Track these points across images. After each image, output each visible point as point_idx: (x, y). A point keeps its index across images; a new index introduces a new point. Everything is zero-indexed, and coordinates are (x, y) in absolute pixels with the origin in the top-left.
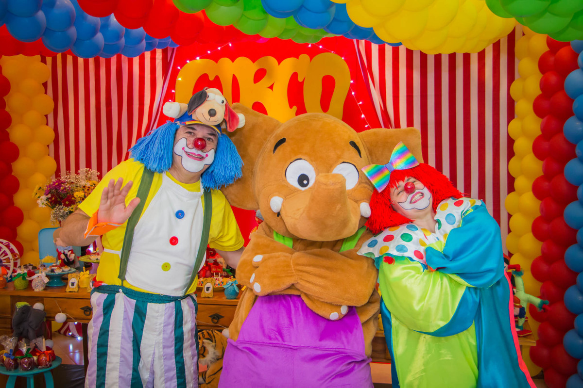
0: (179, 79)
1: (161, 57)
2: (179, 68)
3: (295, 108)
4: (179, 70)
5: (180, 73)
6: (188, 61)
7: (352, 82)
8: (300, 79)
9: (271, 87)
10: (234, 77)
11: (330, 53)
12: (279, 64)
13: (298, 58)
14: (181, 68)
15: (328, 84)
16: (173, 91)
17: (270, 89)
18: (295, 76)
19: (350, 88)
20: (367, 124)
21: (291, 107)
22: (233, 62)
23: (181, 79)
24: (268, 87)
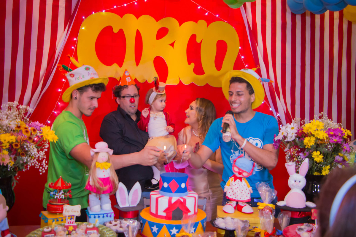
0: (83, 28)
1: (64, 5)
2: (84, 17)
3: (193, 65)
4: (83, 19)
5: (84, 23)
6: (93, 13)
7: (240, 48)
8: (198, 41)
9: (172, 45)
10: (138, 32)
11: (223, 22)
12: (180, 25)
13: (197, 23)
14: (85, 18)
15: (222, 47)
16: (75, 39)
17: (171, 47)
18: (193, 37)
19: (239, 53)
21: (189, 64)
22: (137, 19)
23: (85, 28)
24: (169, 44)
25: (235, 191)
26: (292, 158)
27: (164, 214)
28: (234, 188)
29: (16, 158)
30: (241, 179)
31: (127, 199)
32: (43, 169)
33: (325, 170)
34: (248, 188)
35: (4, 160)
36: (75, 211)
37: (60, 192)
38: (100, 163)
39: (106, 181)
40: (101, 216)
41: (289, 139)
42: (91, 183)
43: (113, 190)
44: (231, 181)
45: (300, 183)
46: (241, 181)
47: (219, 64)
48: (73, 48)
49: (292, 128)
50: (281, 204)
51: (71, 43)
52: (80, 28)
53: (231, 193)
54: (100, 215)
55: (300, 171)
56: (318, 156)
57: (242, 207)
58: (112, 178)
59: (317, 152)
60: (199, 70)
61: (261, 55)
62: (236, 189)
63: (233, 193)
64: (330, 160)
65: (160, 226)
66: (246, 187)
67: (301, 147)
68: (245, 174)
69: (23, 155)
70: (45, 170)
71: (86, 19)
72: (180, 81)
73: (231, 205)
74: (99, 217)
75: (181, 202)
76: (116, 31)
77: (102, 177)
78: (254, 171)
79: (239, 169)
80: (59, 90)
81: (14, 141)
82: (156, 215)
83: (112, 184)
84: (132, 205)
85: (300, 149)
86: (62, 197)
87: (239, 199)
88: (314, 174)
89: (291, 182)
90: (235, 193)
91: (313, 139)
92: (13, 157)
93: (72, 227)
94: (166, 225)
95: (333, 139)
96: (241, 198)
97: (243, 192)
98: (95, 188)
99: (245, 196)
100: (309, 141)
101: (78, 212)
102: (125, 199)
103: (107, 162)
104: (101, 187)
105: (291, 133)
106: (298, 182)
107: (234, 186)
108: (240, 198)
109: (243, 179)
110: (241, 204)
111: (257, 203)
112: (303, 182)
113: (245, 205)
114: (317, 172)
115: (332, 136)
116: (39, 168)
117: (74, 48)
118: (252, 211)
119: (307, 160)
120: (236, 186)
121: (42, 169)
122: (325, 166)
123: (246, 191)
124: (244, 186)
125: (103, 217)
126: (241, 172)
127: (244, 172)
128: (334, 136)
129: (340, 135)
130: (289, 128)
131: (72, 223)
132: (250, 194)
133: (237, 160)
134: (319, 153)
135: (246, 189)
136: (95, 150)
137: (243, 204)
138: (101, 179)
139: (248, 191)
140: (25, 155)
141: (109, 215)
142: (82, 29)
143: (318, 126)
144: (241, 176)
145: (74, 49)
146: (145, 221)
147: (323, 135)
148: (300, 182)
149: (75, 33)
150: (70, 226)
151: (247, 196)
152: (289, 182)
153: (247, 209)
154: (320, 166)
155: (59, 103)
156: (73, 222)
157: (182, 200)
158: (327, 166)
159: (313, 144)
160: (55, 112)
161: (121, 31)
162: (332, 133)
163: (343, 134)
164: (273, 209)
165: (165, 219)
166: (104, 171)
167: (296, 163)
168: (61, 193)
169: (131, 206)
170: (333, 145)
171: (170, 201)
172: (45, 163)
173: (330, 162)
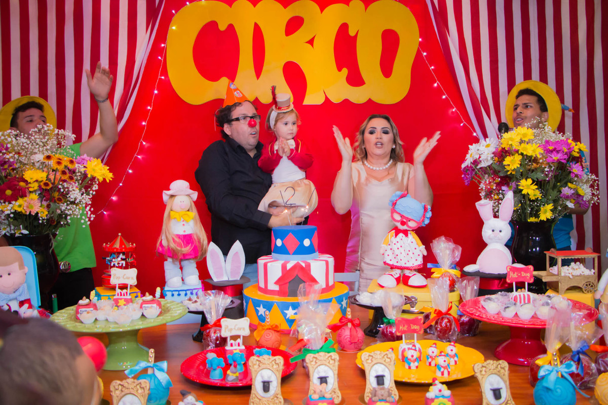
0: (173, 28)
2: (174, 12)
3: (345, 71)
5: (174, 19)
6: (188, 3)
7: (420, 40)
8: (352, 33)
9: (311, 42)
10: (256, 26)
12: (322, 11)
13: (348, 5)
14: (176, 12)
15: (390, 41)
16: (163, 45)
17: (309, 45)
18: (344, 28)
19: (418, 48)
20: (445, 95)
21: (340, 69)
22: (255, 6)
23: (176, 28)
24: (306, 41)
25: (397, 252)
26: (489, 195)
27: (277, 288)
28: (395, 248)
29: (50, 205)
30: (406, 233)
31: (224, 269)
32: (87, 219)
33: (545, 212)
34: (419, 246)
35: (32, 207)
36: (128, 278)
37: (117, 257)
38: (178, 212)
39: (187, 239)
40: (183, 293)
41: (483, 165)
42: (165, 243)
43: (200, 253)
44: (391, 239)
45: (501, 233)
46: (407, 235)
47: (387, 68)
48: (160, 58)
49: (488, 146)
50: (469, 268)
51: (157, 51)
52: (170, 28)
53: (391, 257)
54: (180, 292)
55: (500, 214)
56: (528, 187)
57: (409, 277)
58: (197, 234)
59: (526, 180)
60: (355, 79)
61: (456, 49)
62: (398, 249)
63: (394, 256)
64: (553, 194)
65: (268, 306)
66: (414, 245)
67: (501, 174)
68: (412, 224)
69: (60, 200)
70: (90, 220)
71: (177, 14)
72: (326, 97)
73: (392, 275)
74: (179, 295)
75: (301, 267)
76: (222, 27)
77: (182, 233)
78: (426, 219)
79: (402, 216)
80: (144, 123)
81: (45, 179)
82: (265, 291)
83: (197, 244)
84: (232, 278)
85: (501, 177)
86: (122, 264)
87: (404, 265)
88: (529, 221)
89: (486, 233)
90: (397, 255)
91: (518, 158)
92: (45, 203)
93: (123, 300)
94: (276, 302)
95: (553, 156)
96: (407, 262)
97: (410, 253)
98: (169, 249)
99: (414, 260)
100: (513, 162)
101: (132, 278)
102: (221, 268)
103: (188, 211)
104: (179, 248)
105: (486, 153)
106: (497, 231)
107: (395, 244)
108: (405, 263)
109: (409, 232)
110: (407, 273)
111: (431, 268)
112: (507, 232)
113: (415, 274)
114: (534, 218)
115: (552, 151)
116: (81, 218)
117: (162, 58)
118: (424, 284)
119: (510, 195)
120: (398, 245)
121: (85, 220)
122: (544, 205)
123: (415, 251)
124: (411, 243)
125: (186, 295)
126: (405, 220)
127: (410, 220)
128: (554, 152)
129: (565, 150)
130: (483, 146)
131: (124, 295)
132: (421, 256)
133: (398, 202)
134: (530, 181)
135: (415, 249)
136: (168, 192)
137: (411, 272)
138: (179, 236)
139: (417, 252)
140: (63, 200)
141: (194, 292)
142: (173, 30)
143: (525, 135)
144: (405, 227)
145: (162, 60)
146: (248, 299)
147: (534, 150)
148: (500, 231)
149: (162, 36)
150: (121, 299)
151: (416, 260)
152: (483, 233)
153: (417, 279)
154: (537, 206)
155: (144, 143)
156: (125, 293)
157: (304, 265)
158: (547, 204)
159: (519, 166)
160: (139, 157)
161: (231, 27)
162: (551, 148)
163: (571, 150)
164: (457, 278)
165: (278, 295)
166: (184, 225)
167: (495, 203)
168: (119, 259)
169: (230, 279)
170: (553, 168)
171: (284, 267)
172: (90, 210)
173: (554, 198)
